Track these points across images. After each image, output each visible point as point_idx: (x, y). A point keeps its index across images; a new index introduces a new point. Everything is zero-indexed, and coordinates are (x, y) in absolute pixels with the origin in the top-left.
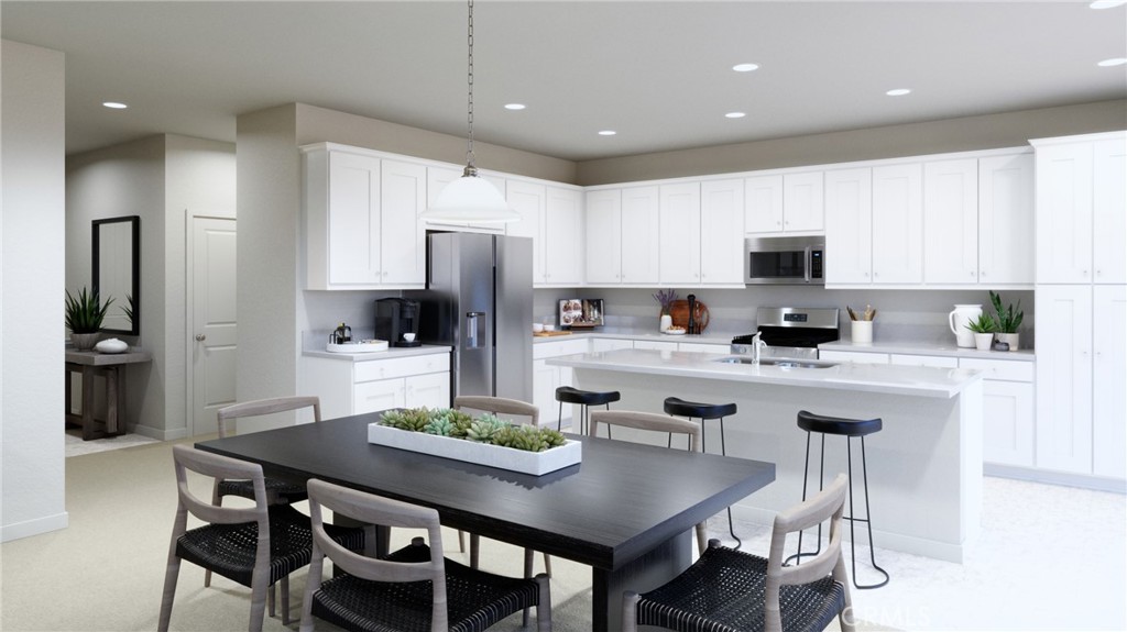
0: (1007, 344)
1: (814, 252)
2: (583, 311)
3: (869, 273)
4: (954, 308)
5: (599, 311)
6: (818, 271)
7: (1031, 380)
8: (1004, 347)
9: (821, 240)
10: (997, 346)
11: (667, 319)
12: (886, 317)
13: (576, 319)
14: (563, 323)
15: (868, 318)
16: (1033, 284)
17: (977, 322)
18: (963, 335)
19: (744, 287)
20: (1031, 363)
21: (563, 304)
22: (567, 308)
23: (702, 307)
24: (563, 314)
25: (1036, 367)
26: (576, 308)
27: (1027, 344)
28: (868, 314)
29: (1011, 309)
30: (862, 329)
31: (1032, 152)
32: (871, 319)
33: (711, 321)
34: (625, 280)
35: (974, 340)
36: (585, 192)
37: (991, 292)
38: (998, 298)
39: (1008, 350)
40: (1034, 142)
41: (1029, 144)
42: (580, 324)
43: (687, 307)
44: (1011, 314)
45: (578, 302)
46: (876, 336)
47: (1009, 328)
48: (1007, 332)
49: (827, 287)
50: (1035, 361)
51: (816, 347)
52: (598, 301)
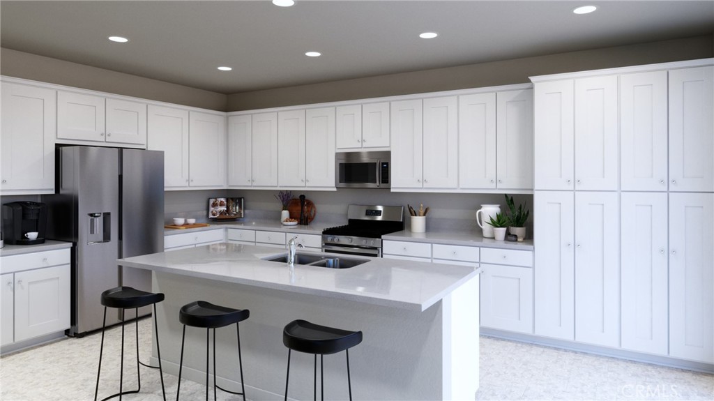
0: (516, 236)
1: (383, 164)
2: (228, 207)
3: (421, 180)
4: (480, 208)
5: (240, 207)
6: (386, 178)
7: (531, 266)
8: (513, 238)
9: (388, 154)
10: (509, 237)
11: (285, 214)
12: (437, 213)
13: (221, 213)
14: (211, 216)
15: (422, 214)
16: (533, 190)
17: (495, 219)
18: (486, 228)
19: (335, 189)
20: (531, 252)
21: (212, 201)
22: (214, 205)
23: (310, 204)
24: (212, 209)
25: (534, 256)
26: (221, 204)
27: (529, 237)
28: (422, 212)
29: (520, 208)
30: (418, 223)
31: (532, 88)
32: (424, 215)
33: (317, 214)
34: (254, 184)
35: (493, 233)
36: (227, 117)
37: (506, 195)
38: (512, 200)
39: (516, 241)
40: (533, 79)
41: (529, 81)
42: (224, 217)
43: (300, 204)
44: (520, 213)
45: (223, 199)
46: (428, 228)
47: (519, 224)
48: (517, 227)
49: (392, 190)
50: (534, 250)
51: (380, 237)
52: (240, 199)
